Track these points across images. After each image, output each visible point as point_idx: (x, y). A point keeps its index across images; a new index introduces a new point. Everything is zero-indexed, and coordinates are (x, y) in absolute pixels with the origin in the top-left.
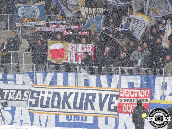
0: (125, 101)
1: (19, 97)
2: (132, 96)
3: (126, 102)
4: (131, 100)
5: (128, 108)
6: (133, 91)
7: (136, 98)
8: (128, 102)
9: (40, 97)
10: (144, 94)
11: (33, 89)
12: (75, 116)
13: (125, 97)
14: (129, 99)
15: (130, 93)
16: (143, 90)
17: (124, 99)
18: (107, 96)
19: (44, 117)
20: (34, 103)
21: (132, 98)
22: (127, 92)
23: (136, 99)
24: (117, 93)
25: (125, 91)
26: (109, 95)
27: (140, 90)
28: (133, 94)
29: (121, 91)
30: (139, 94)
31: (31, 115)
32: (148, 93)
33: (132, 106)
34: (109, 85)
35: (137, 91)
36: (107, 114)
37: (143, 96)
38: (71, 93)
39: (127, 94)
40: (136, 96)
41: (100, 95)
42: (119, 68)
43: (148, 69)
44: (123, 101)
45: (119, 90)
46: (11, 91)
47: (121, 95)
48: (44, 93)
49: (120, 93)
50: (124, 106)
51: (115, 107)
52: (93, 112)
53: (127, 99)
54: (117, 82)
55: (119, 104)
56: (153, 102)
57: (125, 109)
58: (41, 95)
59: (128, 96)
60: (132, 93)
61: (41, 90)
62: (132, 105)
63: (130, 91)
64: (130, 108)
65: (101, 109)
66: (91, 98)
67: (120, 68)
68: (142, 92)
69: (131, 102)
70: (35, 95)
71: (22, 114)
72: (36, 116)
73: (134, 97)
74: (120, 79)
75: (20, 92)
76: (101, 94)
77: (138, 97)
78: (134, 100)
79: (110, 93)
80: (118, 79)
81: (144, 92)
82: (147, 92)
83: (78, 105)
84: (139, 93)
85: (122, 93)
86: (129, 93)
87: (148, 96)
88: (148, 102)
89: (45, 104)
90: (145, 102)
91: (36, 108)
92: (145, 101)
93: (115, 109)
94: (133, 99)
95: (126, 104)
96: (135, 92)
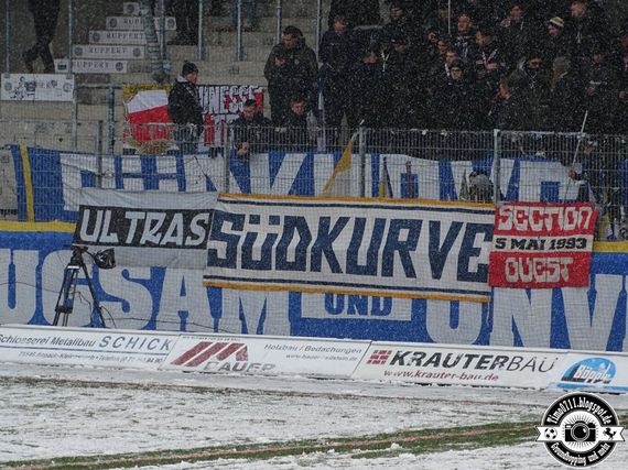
0: (512, 247)
1: (175, 233)
2: (537, 228)
3: (516, 249)
4: (533, 243)
5: (522, 269)
6: (542, 211)
7: (549, 234)
8: (522, 248)
9: (243, 235)
10: (575, 221)
11: (219, 207)
12: (353, 298)
13: (513, 231)
14: (528, 239)
15: (531, 218)
16: (572, 209)
17: (509, 238)
18: (456, 226)
19: (253, 300)
20: (222, 255)
21: (537, 234)
22: (520, 216)
23: (548, 239)
24: (490, 219)
25: (515, 212)
26: (464, 227)
27: (562, 208)
28: (541, 221)
29: (502, 213)
30: (560, 222)
31: (215, 294)
32: (589, 217)
33: (538, 263)
35: (555, 210)
36: (456, 291)
37: (572, 227)
38: (343, 221)
39: (520, 221)
40: (549, 228)
41: (435, 226)
42: (495, 135)
43: (588, 137)
44: (508, 244)
45: (493, 209)
46: (152, 216)
47: (502, 226)
48: (255, 220)
49: (497, 220)
50: (510, 264)
51: (480, 266)
52: (410, 282)
53: (519, 239)
55: (493, 256)
57: (512, 271)
58: (248, 227)
59: (523, 227)
60: (537, 217)
61: (248, 211)
62: (535, 260)
63: (529, 210)
64: (530, 269)
65: (437, 272)
66: (403, 235)
67: (499, 134)
68: (570, 213)
69: (532, 251)
70: (227, 228)
71: (183, 293)
72: (229, 298)
73: (544, 232)
75: (178, 219)
76: (439, 223)
77: (556, 231)
78: (543, 242)
79: (466, 219)
81: (575, 215)
82: (585, 214)
83: (362, 260)
84: (560, 217)
85: (505, 219)
86: (527, 218)
87: (586, 226)
88: (589, 248)
89: (257, 256)
90: (578, 247)
91: (228, 272)
92: (578, 243)
93: (482, 274)
94: (539, 239)
95: (516, 255)
96: (546, 216)
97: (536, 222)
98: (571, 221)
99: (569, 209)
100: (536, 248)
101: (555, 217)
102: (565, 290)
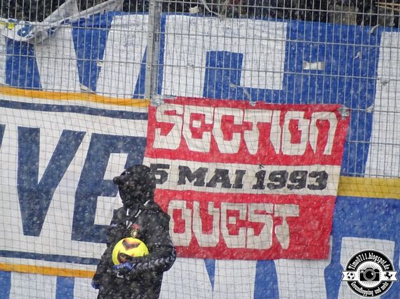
0: (181, 182)
2: (229, 147)
3: (189, 186)
4: (222, 175)
5: (198, 222)
6: (238, 116)
7: (253, 160)
8: (200, 183)
10: (304, 137)
13: (182, 152)
14: (212, 168)
15: (217, 126)
16: (298, 115)
17: (175, 164)
18: (70, 141)
21: (231, 159)
22: (197, 124)
23: (251, 170)
24: (137, 129)
25: (187, 119)
26: (87, 140)
27: (277, 113)
28: (237, 137)
29: (160, 117)
30: (274, 138)
32: (332, 131)
33: (229, 214)
34: (89, 75)
35: (264, 116)
36: (68, 259)
37: (299, 149)
39: (196, 134)
40: (253, 147)
41: (29, 138)
44: (173, 176)
45: (144, 110)
47: (161, 142)
49: (151, 131)
50: (178, 213)
53: (194, 166)
54: (138, 60)
56: (361, 188)
57: (180, 228)
59: (202, 145)
60: (229, 127)
62: (225, 206)
63: (214, 115)
64: (216, 222)
68: (294, 125)
69: (219, 189)
73: (242, 156)
74: (159, 37)
76: (37, 131)
77: (267, 154)
78: (240, 173)
79: (90, 126)
80: (144, 41)
81: (303, 125)
82: (323, 126)
84: (275, 129)
85: (167, 128)
86: (209, 128)
87: (328, 149)
88: (332, 189)
90: (312, 187)
92: (310, 181)
94: (232, 168)
95: (188, 197)
96: (248, 126)
97: (228, 136)
98: (296, 139)
99: (292, 115)
100: (226, 184)
101: (265, 129)
102: (282, 266)
